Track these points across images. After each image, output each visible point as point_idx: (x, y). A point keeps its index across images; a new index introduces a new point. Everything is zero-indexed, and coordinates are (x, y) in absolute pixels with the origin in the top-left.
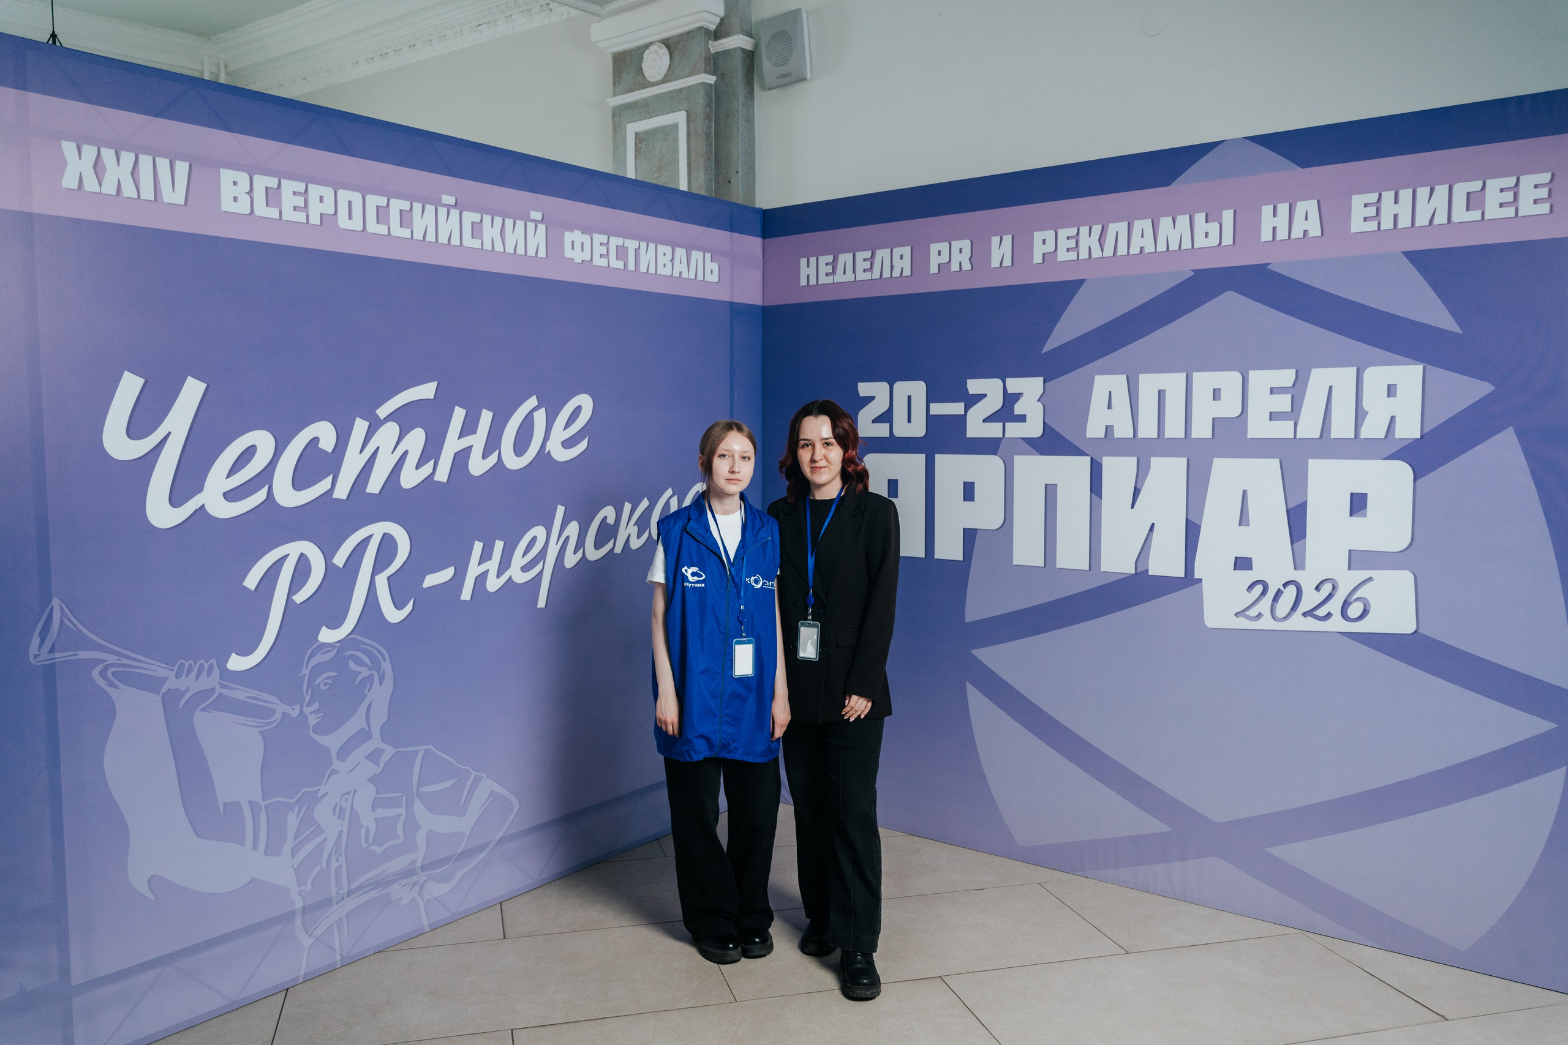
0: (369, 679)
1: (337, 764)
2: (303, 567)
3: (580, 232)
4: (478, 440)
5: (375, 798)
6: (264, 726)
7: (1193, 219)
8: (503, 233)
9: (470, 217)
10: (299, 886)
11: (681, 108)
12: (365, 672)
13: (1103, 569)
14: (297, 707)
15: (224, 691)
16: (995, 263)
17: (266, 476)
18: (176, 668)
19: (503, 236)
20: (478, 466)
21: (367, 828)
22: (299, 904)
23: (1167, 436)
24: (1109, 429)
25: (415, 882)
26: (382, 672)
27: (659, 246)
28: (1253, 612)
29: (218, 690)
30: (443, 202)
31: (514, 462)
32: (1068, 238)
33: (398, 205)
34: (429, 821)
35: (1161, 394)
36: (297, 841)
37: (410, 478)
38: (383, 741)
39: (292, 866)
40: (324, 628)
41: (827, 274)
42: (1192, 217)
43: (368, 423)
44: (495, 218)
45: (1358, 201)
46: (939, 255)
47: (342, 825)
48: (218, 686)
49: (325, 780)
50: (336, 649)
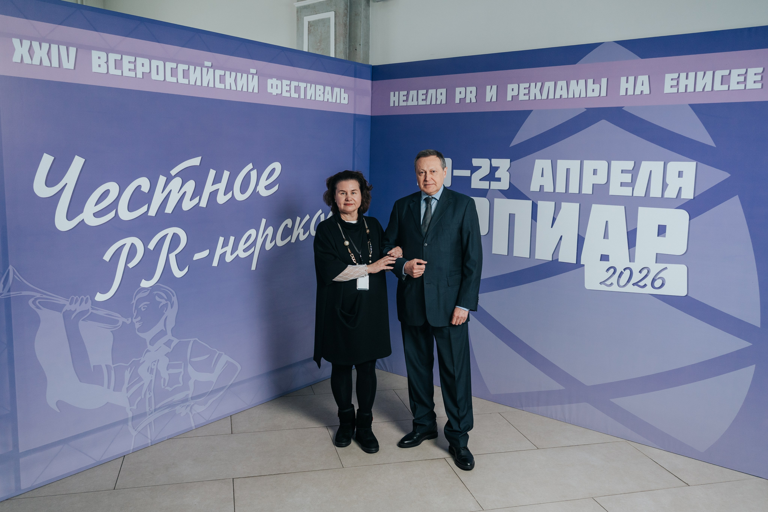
0: (166, 305)
1: (149, 347)
2: (133, 250)
3: (276, 79)
4: (222, 186)
5: (168, 364)
6: (114, 328)
7: (587, 82)
8: (235, 81)
9: (219, 72)
10: (130, 406)
11: (332, 10)
12: (164, 302)
13: (536, 258)
14: (130, 319)
15: (94, 311)
16: (488, 100)
17: (114, 205)
18: (70, 300)
20: (222, 199)
21: (164, 379)
22: (130, 415)
23: (570, 192)
24: (541, 187)
25: (188, 406)
26: (172, 302)
27: (317, 86)
28: (608, 283)
29: (91, 311)
30: (205, 65)
31: (240, 197)
32: (525, 88)
33: (182, 67)
34: (195, 375)
35: (568, 170)
36: (129, 385)
37: (187, 205)
38: (172, 336)
39: (127, 397)
40: (143, 280)
41: (404, 101)
42: (586, 81)
43: (166, 178)
44: (232, 73)
45: (668, 77)
46: (460, 93)
47: (152, 377)
48: (90, 309)
49: (143, 355)
50: (149, 290)
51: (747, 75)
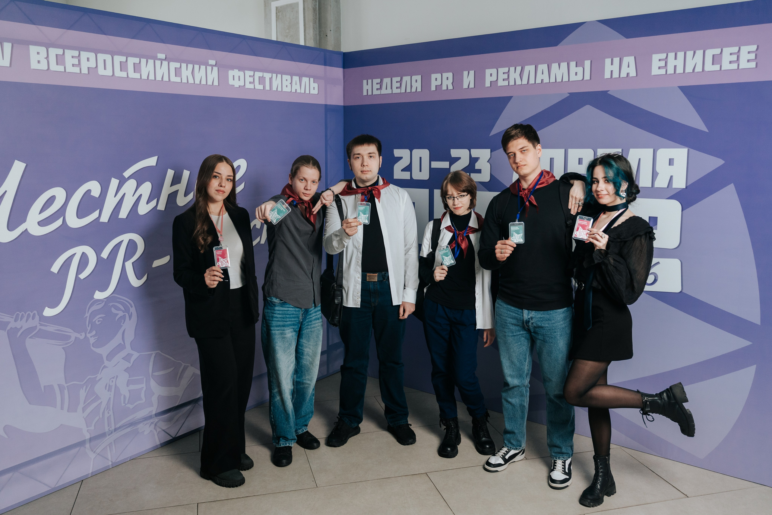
0: (124, 317)
1: (106, 363)
2: (84, 259)
3: (238, 70)
4: (182, 187)
5: (128, 380)
8: (193, 73)
9: (174, 65)
10: (87, 427)
12: (121, 314)
14: (83, 334)
15: (43, 328)
16: (465, 86)
17: (62, 212)
18: (14, 316)
19: (193, 74)
20: (182, 201)
22: (88, 436)
25: (152, 423)
26: (130, 314)
27: (283, 75)
29: (39, 327)
30: (158, 58)
32: (504, 73)
33: (132, 61)
34: (159, 390)
35: (552, 160)
36: (85, 404)
37: (144, 209)
38: (132, 349)
39: (83, 417)
40: (97, 291)
41: (377, 89)
42: (569, 65)
43: (119, 181)
44: (189, 65)
45: (656, 57)
46: (436, 80)
47: (110, 395)
48: (38, 325)
49: (100, 371)
50: (104, 302)
51: (740, 54)
